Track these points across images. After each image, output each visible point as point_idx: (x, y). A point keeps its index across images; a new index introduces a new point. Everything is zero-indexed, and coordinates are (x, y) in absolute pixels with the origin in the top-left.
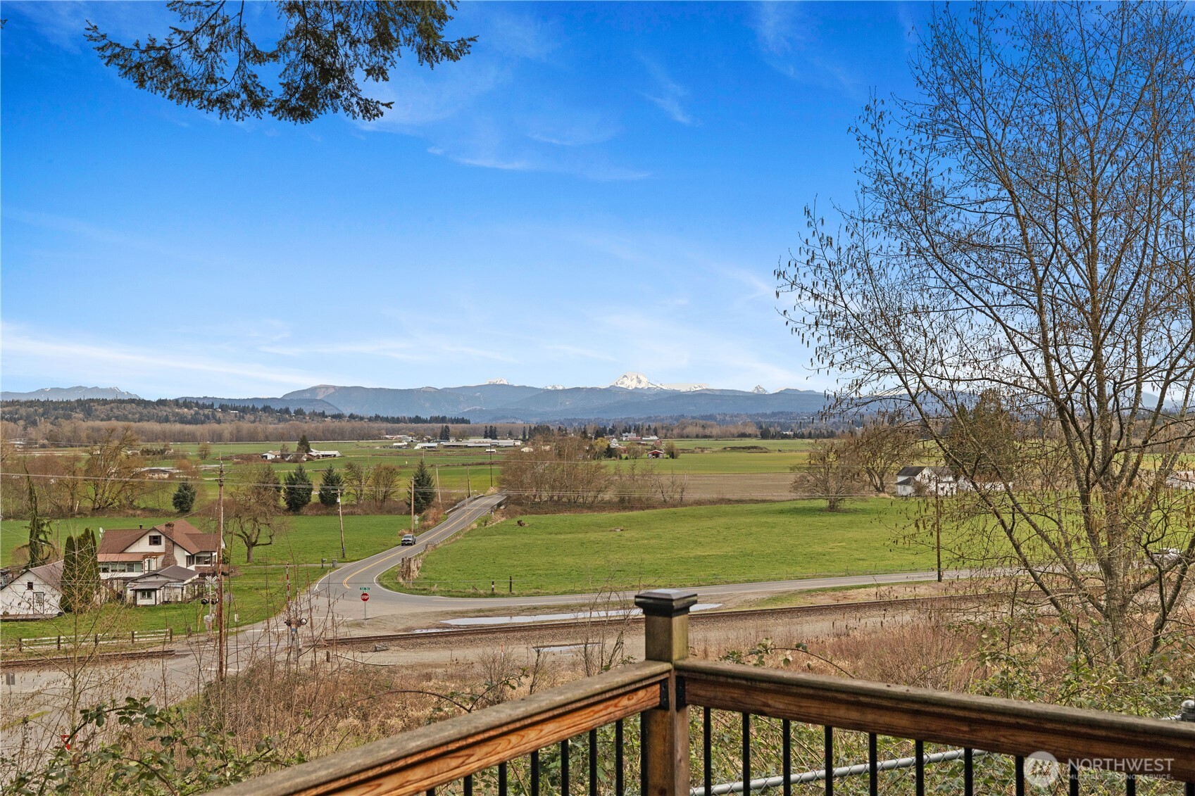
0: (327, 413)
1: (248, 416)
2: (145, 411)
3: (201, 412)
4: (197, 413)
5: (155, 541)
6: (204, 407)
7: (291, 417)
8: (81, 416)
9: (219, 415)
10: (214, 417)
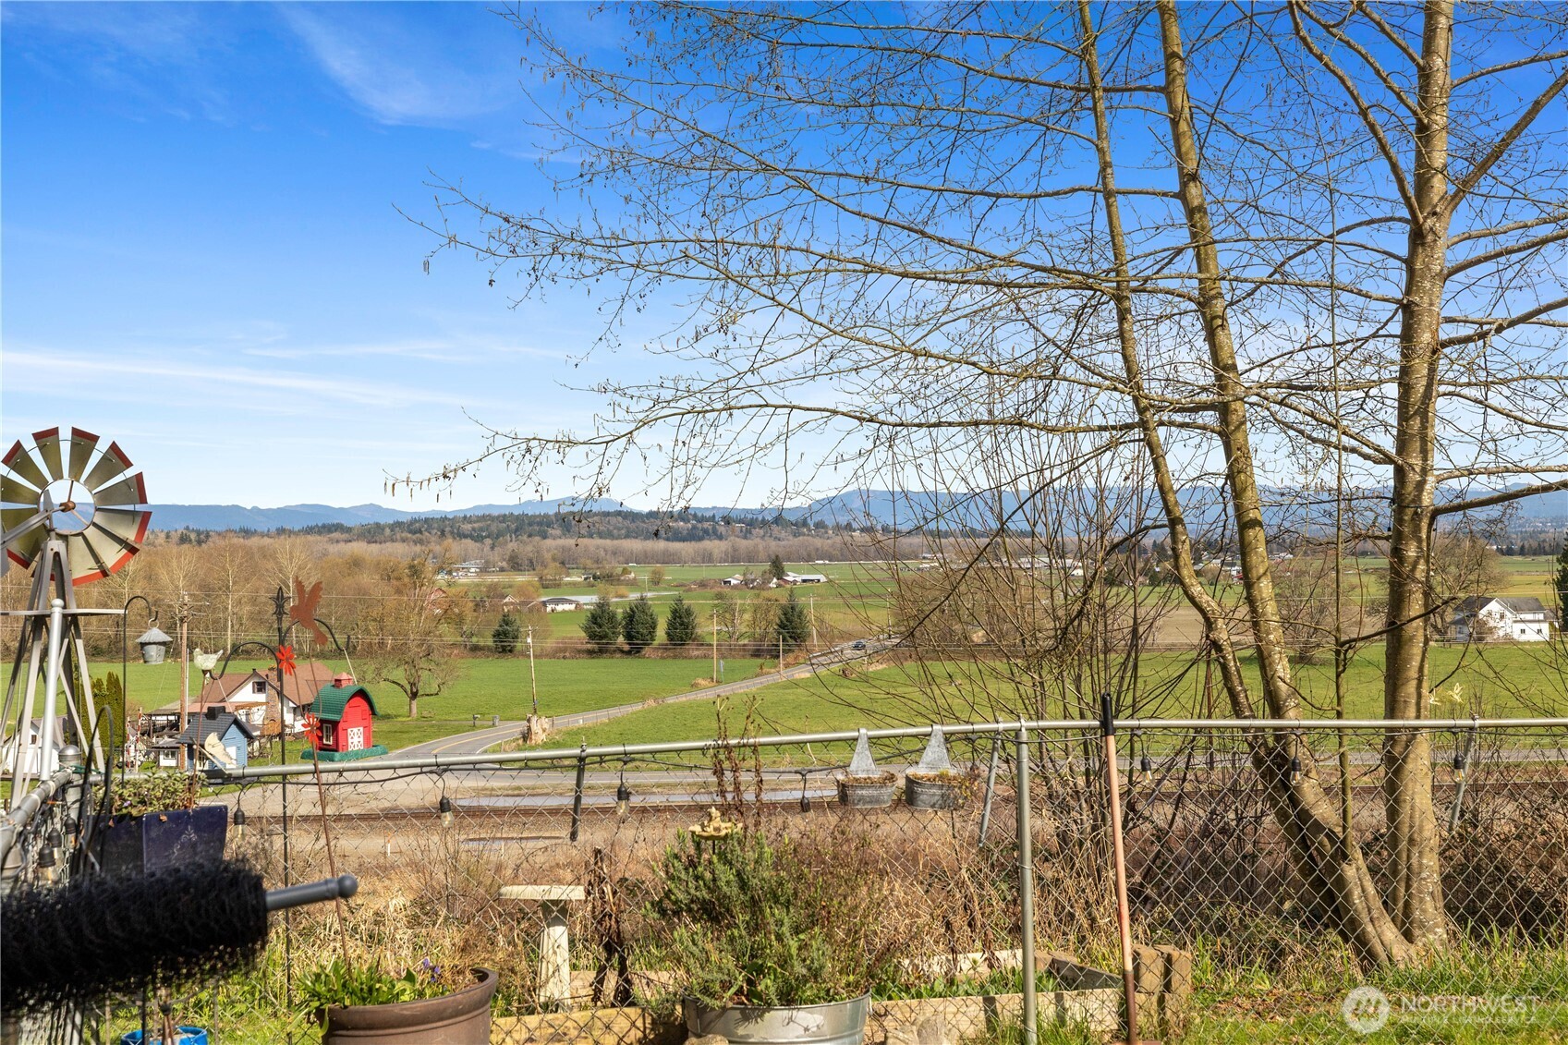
0: (855, 525)
1: (757, 531)
2: (633, 526)
3: (699, 525)
4: (694, 527)
5: (260, 687)
6: (702, 519)
7: (810, 530)
8: (558, 532)
9: (722, 529)
10: (715, 531)
